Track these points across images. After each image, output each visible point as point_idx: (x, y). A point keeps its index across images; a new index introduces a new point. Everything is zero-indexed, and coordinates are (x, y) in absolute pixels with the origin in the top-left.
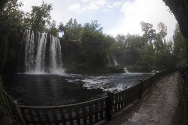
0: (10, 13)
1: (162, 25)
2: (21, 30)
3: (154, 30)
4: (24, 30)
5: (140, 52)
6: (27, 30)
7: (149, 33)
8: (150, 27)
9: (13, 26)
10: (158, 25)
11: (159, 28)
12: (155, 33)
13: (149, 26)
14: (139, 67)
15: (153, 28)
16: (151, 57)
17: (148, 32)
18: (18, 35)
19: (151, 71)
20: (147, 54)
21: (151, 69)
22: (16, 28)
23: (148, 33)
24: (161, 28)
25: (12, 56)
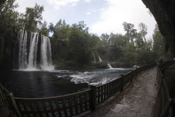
0: (6, 14)
1: (143, 25)
2: (16, 30)
3: (136, 30)
4: (18, 30)
5: (122, 49)
7: (131, 32)
8: (132, 27)
9: (9, 26)
10: (139, 25)
11: (140, 28)
12: (137, 33)
13: (131, 26)
14: (122, 63)
15: (134, 28)
16: (133, 54)
18: (13, 34)
19: (133, 66)
20: (128, 52)
21: (132, 65)
22: (11, 28)
23: (130, 33)
24: (142, 28)
25: (8, 54)
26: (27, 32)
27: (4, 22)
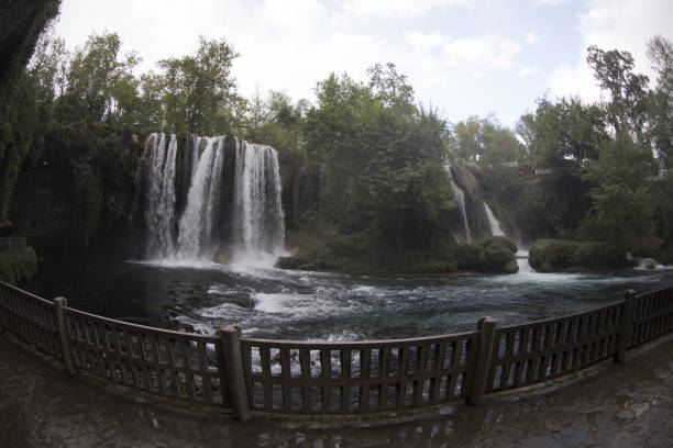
1: (663, 49)
2: (135, 137)
3: (644, 79)
4: (143, 137)
6: (155, 135)
7: (628, 94)
8: (625, 68)
10: (652, 53)
11: (655, 65)
12: (650, 91)
13: (621, 63)
14: (584, 246)
16: (630, 192)
17: (623, 89)
19: (636, 264)
21: (635, 255)
22: (113, 135)
23: (624, 95)
24: (662, 61)
25: (115, 214)
26: (178, 138)
27: (88, 121)
